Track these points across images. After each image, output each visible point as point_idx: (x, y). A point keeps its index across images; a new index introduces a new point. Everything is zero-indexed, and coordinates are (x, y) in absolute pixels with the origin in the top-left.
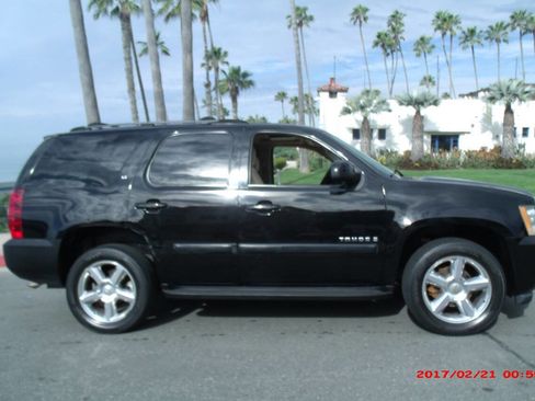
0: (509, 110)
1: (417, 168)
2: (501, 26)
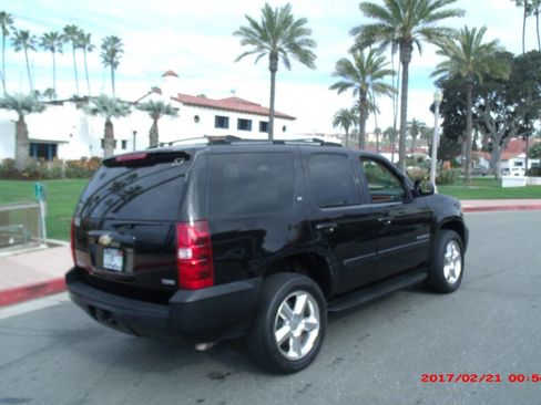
0: (109, 125)
1: (25, 178)
2: (54, 36)
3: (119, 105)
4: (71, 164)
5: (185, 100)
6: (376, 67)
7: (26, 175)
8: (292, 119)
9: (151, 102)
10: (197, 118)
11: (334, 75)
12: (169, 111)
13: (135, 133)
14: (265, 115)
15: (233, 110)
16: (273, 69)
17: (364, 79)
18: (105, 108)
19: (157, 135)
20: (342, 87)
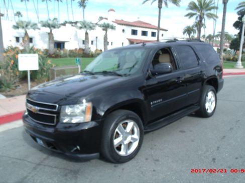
0: (87, 34)
1: (53, 57)
3: (91, 25)
4: (71, 51)
5: (119, 22)
6: (208, 5)
7: (54, 56)
8: (166, 30)
9: (105, 23)
10: (123, 30)
11: (187, 9)
12: (113, 28)
13: (97, 37)
14: (156, 29)
15: (139, 27)
16: (160, 7)
17: (202, 11)
18: (85, 27)
19: (107, 39)
20: (191, 15)
